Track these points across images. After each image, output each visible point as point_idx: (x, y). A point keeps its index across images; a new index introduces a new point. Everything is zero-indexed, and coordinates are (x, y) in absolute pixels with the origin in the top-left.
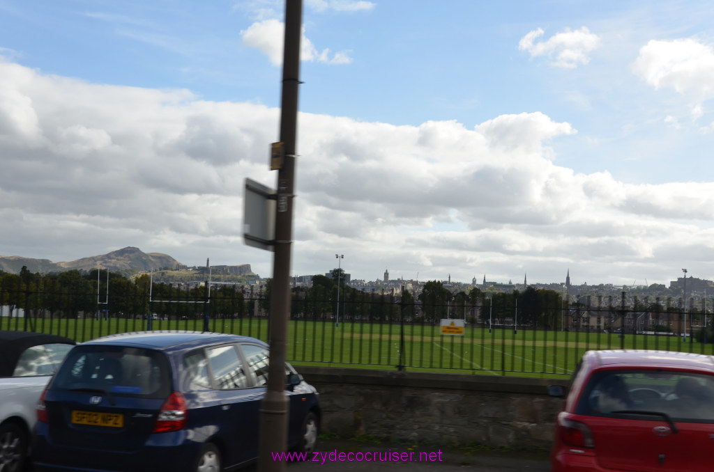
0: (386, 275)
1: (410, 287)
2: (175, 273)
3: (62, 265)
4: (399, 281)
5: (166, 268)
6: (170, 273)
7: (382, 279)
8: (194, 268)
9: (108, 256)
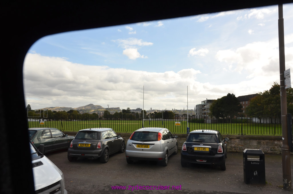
0: (151, 109)
1: (156, 111)
2: (100, 110)
3: (75, 109)
4: (154, 110)
5: (98, 109)
6: (99, 110)
7: (150, 110)
8: (105, 109)
9: (86, 106)
